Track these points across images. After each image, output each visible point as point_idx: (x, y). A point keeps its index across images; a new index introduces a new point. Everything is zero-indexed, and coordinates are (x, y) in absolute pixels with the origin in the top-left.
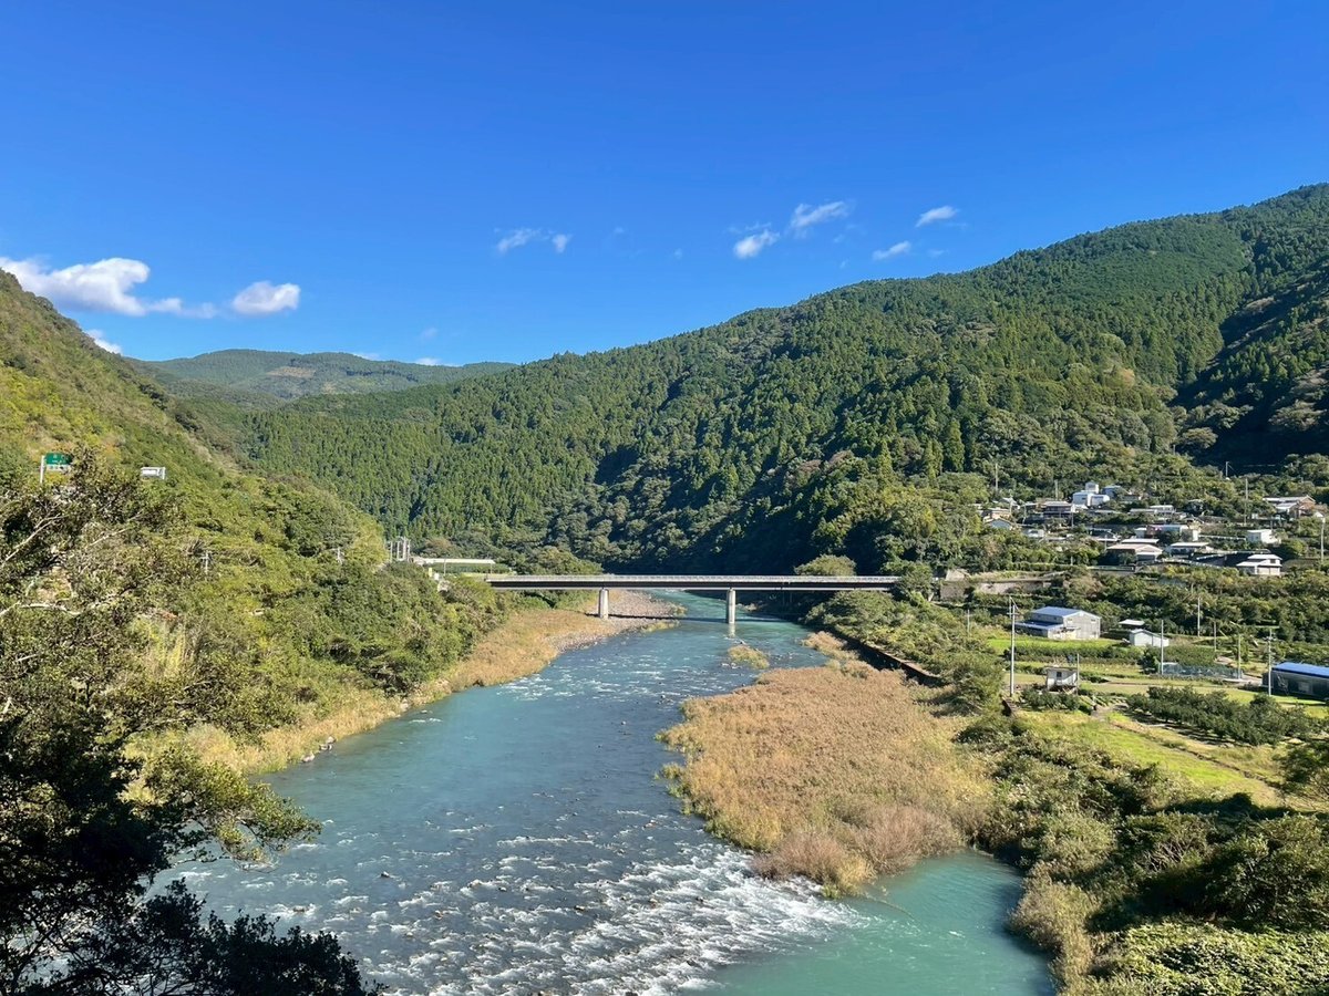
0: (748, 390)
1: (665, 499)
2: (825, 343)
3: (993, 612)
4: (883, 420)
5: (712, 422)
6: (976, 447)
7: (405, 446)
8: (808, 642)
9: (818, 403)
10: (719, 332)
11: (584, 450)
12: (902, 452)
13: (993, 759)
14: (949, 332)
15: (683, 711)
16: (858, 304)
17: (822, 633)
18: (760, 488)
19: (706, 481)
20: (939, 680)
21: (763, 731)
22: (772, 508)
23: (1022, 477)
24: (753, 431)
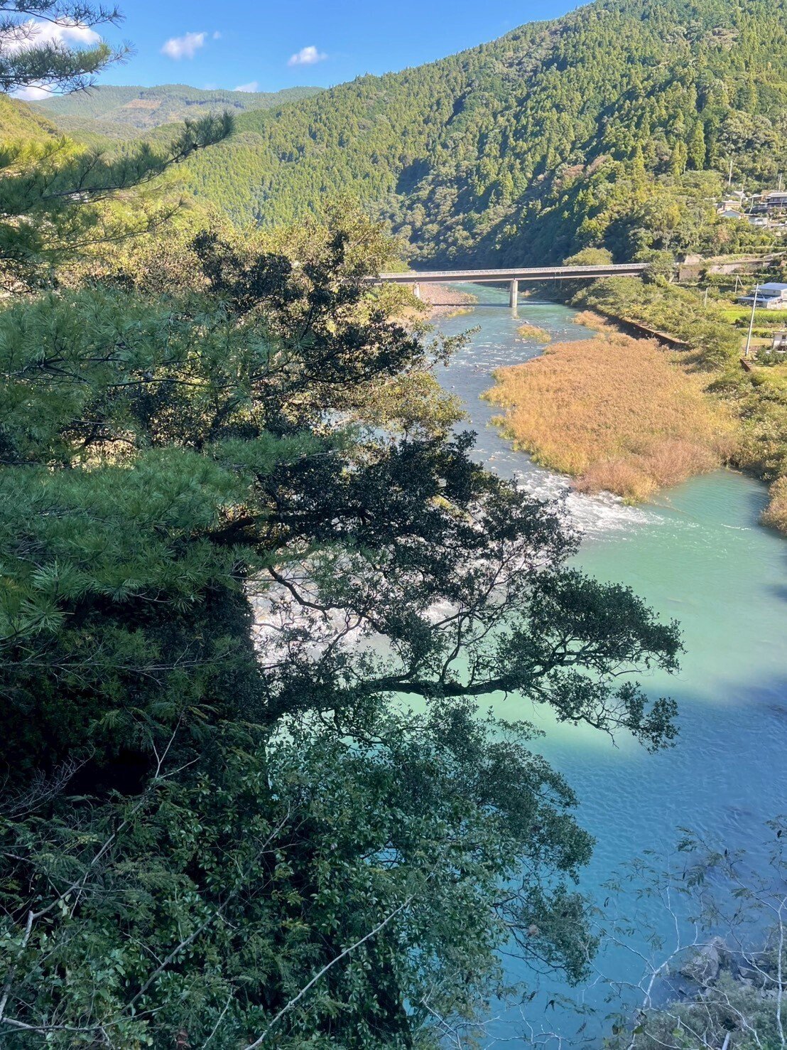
0: (521, 102)
1: (454, 205)
2: (588, 53)
3: (723, 289)
4: (638, 126)
5: (491, 134)
6: (716, 146)
7: (243, 167)
8: (577, 319)
9: (581, 112)
10: (496, 47)
11: (386, 164)
12: (653, 154)
13: (736, 404)
14: (698, 39)
15: (495, 377)
16: (618, 13)
17: (586, 312)
18: (531, 193)
19: (487, 188)
20: (687, 345)
21: (559, 390)
22: (541, 210)
23: (751, 172)
24: (525, 141)
